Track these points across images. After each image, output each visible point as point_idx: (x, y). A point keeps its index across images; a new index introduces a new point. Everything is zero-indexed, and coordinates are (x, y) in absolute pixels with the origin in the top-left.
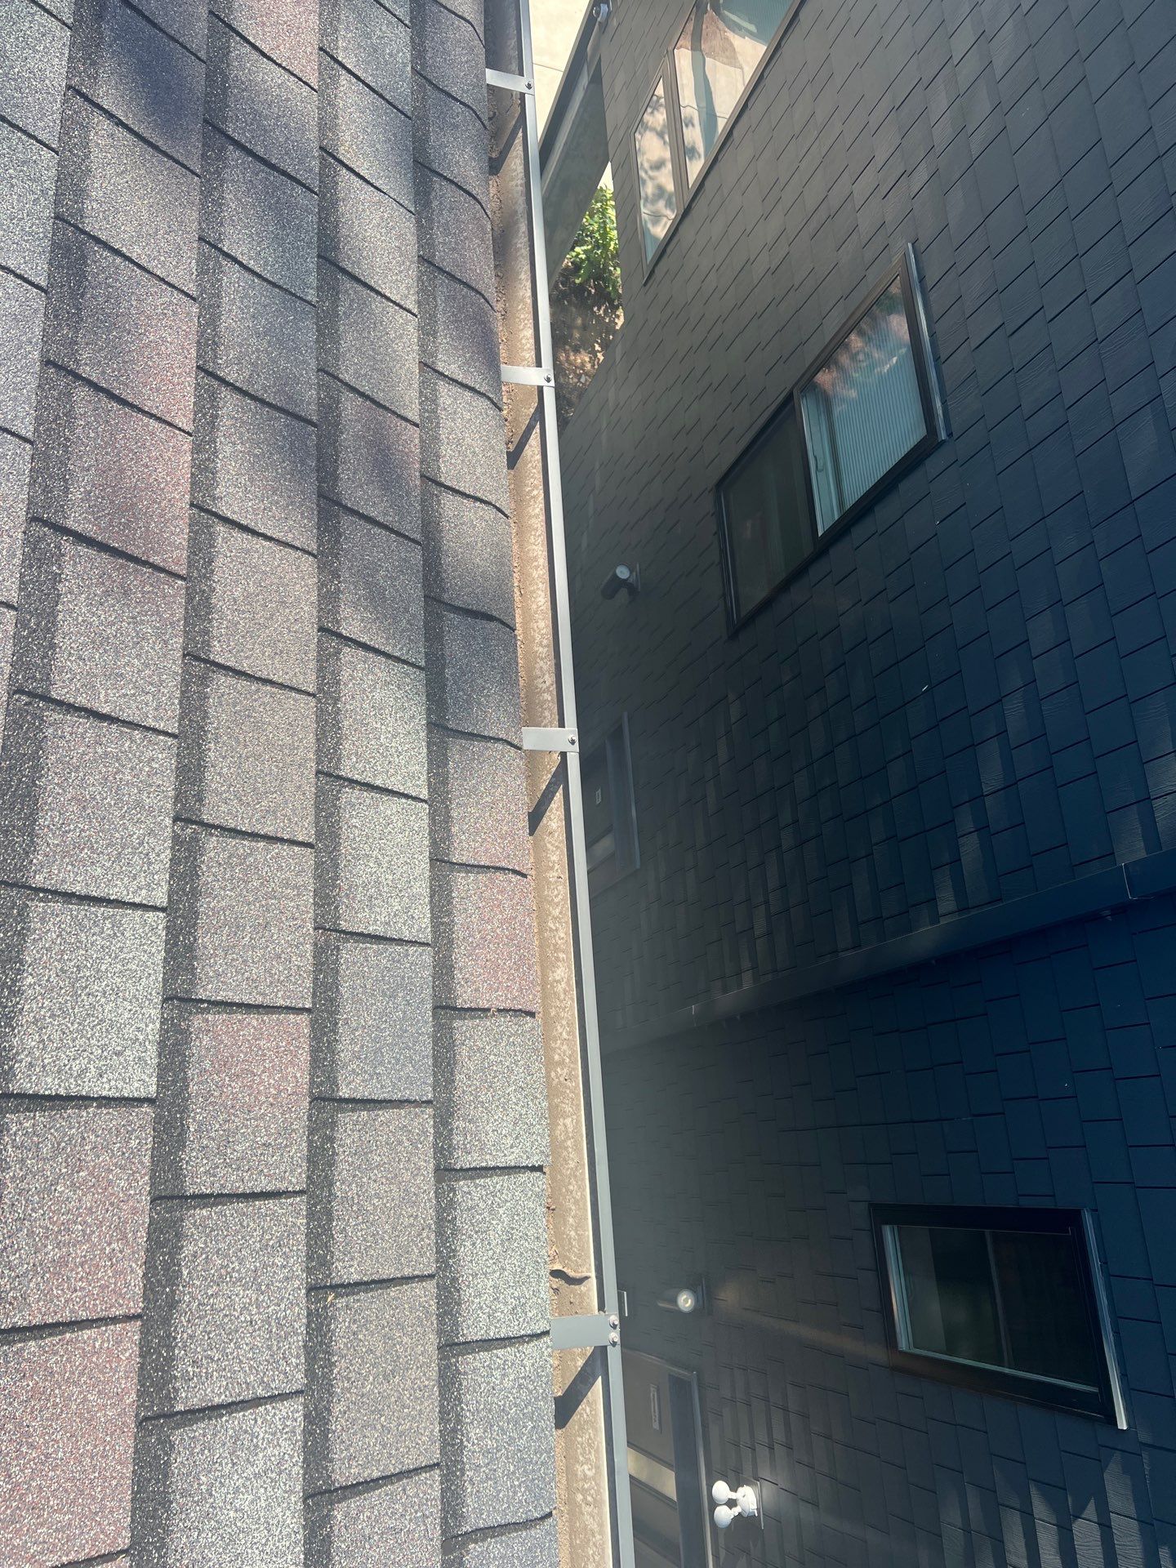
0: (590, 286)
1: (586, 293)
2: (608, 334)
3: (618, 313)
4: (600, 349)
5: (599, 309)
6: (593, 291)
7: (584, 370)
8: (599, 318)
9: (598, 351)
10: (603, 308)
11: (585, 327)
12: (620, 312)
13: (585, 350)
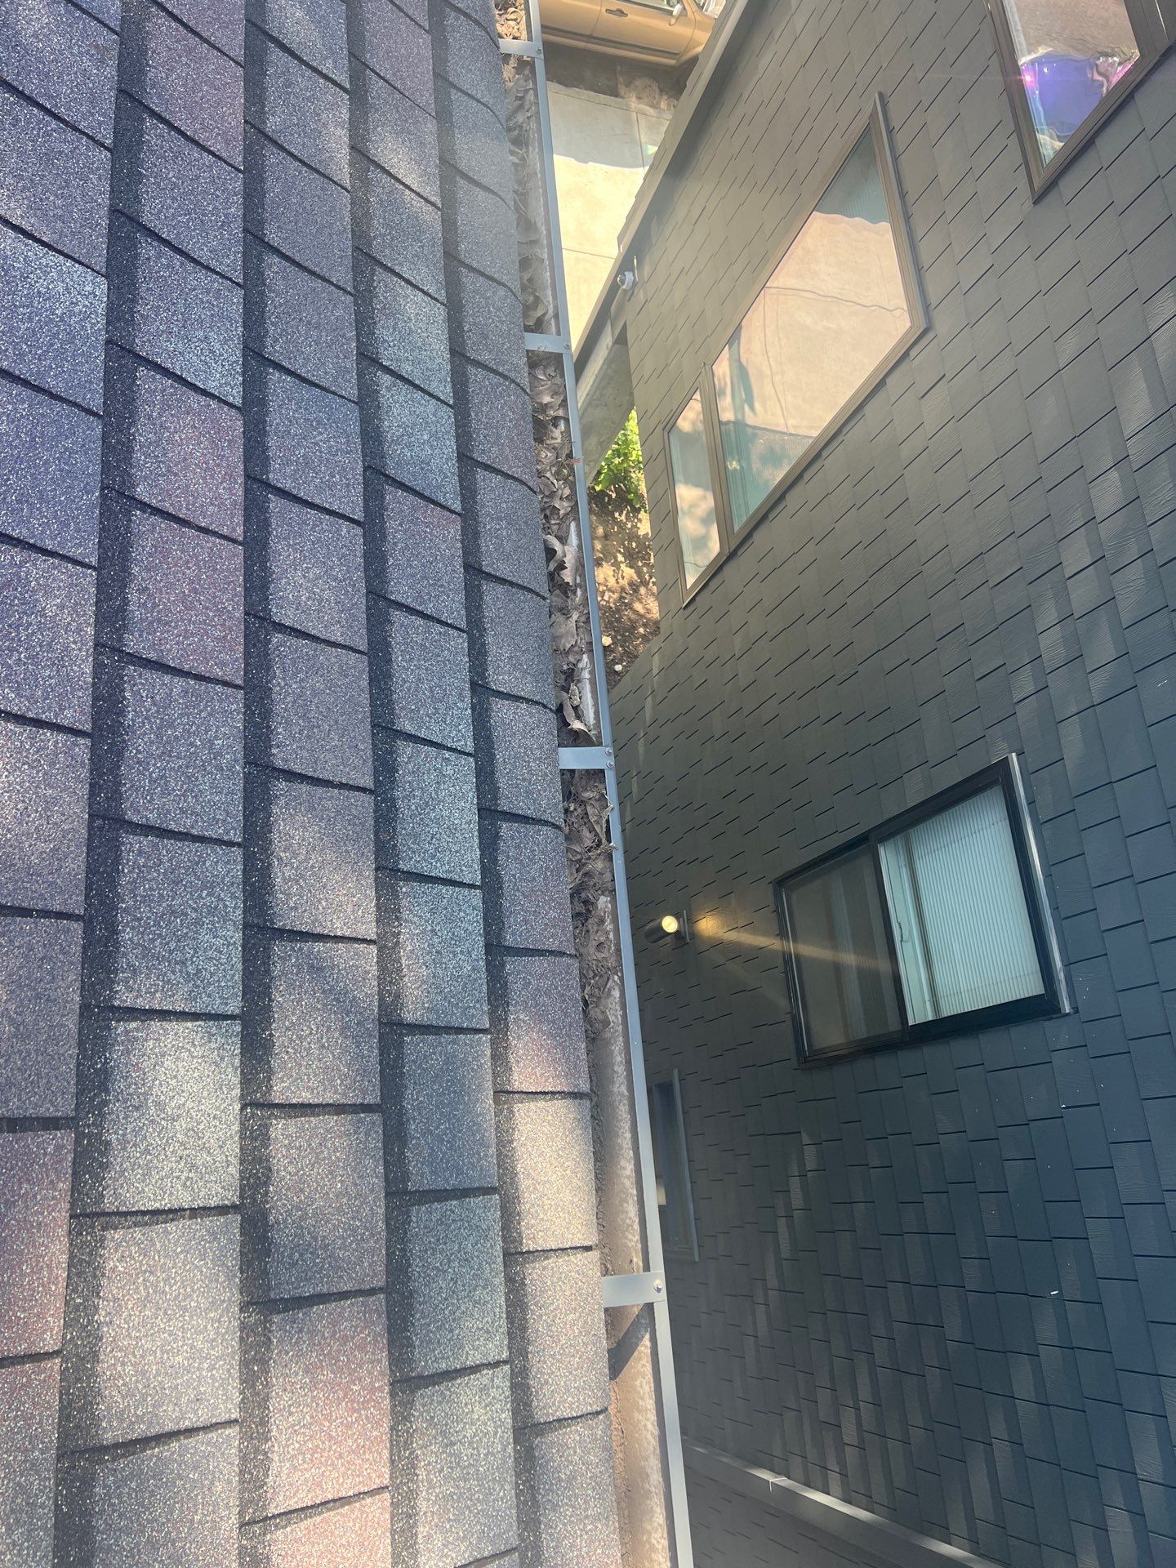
0: (611, 490)
1: (606, 499)
2: (630, 541)
3: (640, 516)
4: (623, 559)
5: (620, 515)
6: (614, 495)
7: (606, 586)
8: (621, 525)
9: (622, 562)
10: (625, 512)
11: (606, 537)
12: (643, 515)
13: (607, 562)
